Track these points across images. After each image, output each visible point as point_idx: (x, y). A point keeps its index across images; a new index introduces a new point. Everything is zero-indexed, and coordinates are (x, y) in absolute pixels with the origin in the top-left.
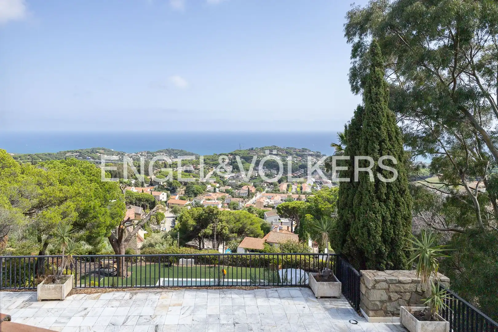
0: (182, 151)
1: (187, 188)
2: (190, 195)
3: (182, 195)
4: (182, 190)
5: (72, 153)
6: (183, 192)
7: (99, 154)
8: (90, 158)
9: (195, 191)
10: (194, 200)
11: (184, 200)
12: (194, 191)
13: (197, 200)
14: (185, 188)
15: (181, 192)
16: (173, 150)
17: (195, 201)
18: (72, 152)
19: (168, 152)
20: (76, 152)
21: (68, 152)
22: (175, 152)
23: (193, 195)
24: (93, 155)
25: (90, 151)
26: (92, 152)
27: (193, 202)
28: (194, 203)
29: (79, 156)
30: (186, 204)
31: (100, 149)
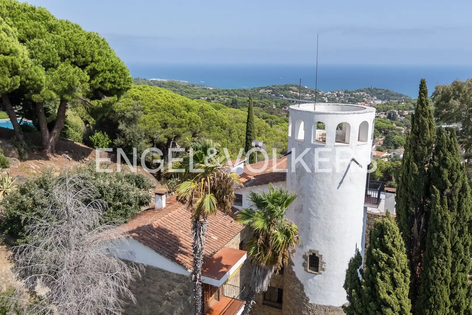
0: (387, 91)
1: (387, 138)
2: (389, 147)
3: (380, 146)
4: (380, 139)
5: (265, 90)
6: (382, 142)
7: (292, 92)
8: (282, 95)
9: (396, 143)
10: (392, 153)
11: (382, 151)
12: (395, 142)
13: (396, 153)
14: (384, 138)
15: (379, 142)
16: (377, 90)
17: (394, 154)
18: (266, 88)
19: (370, 92)
20: (269, 89)
21: (262, 88)
22: (379, 91)
23: (393, 147)
24: (286, 92)
25: (283, 88)
26: (285, 89)
27: (392, 154)
28: (392, 156)
29: (272, 93)
30: (383, 155)
31: (292, 86)
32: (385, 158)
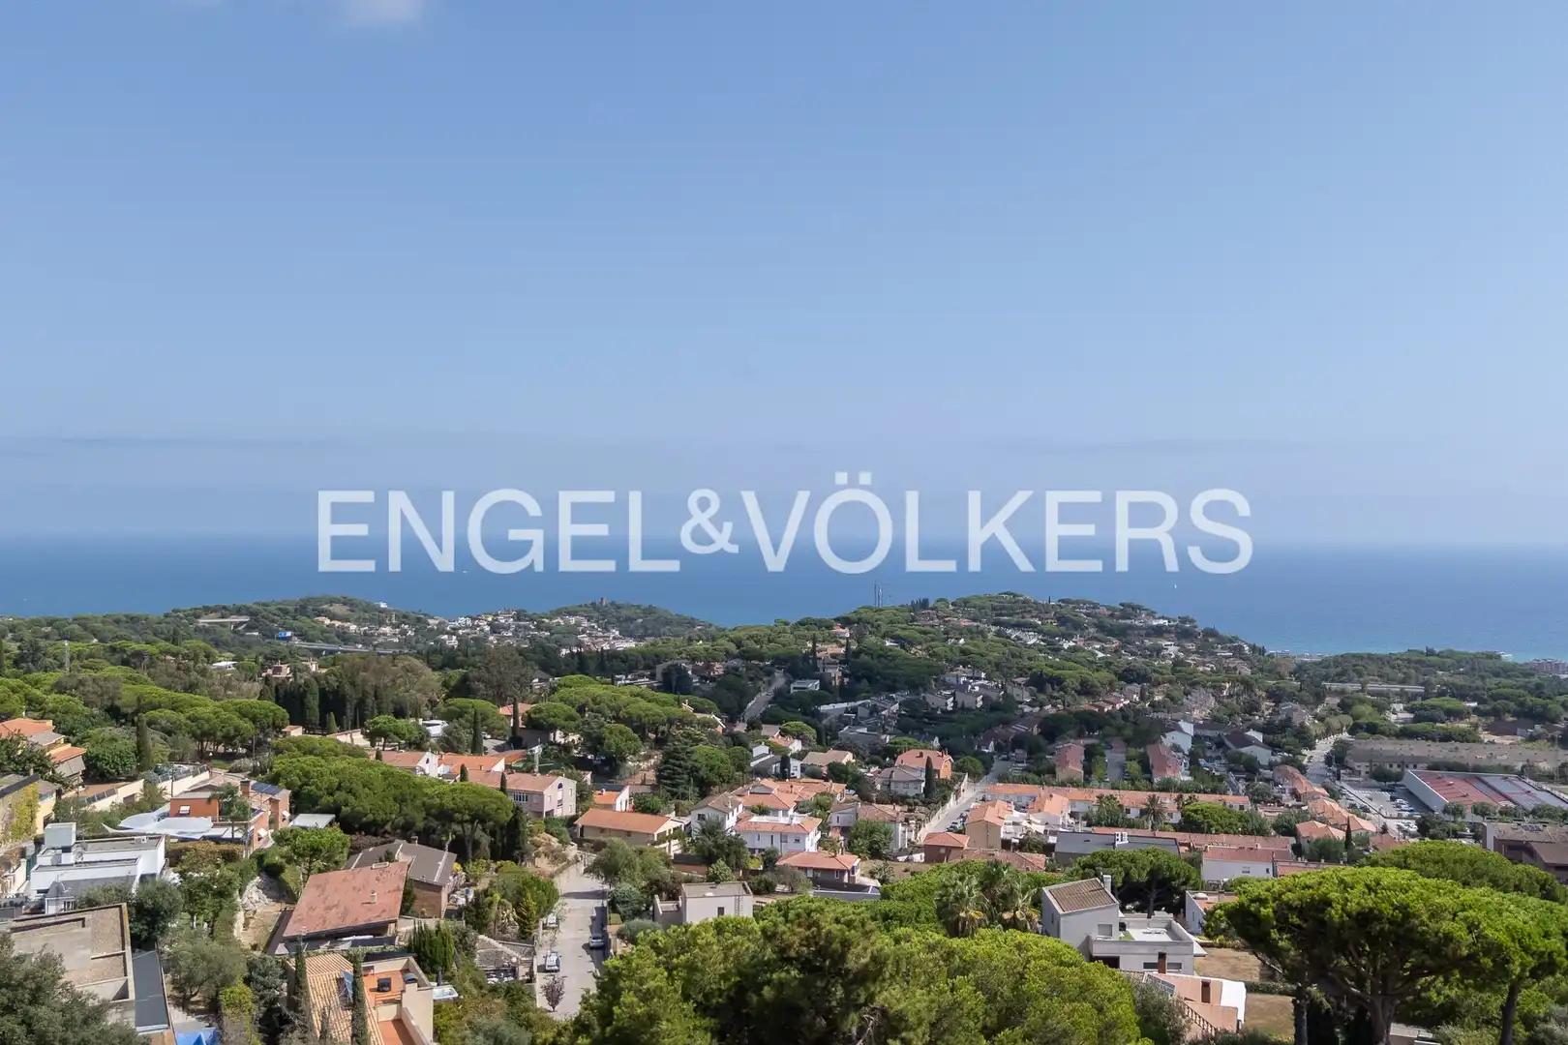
1: (669, 756)
2: (681, 790)
3: (646, 789)
4: (644, 765)
5: (223, 617)
6: (651, 776)
7: (327, 622)
8: (289, 634)
9: (702, 773)
10: (695, 813)
11: (654, 811)
12: (697, 770)
13: (707, 812)
14: (657, 758)
15: (640, 775)
17: (701, 817)
18: (224, 611)
20: (239, 612)
21: (207, 610)
23: (692, 791)
24: (304, 622)
25: (291, 608)
26: (301, 610)
27: (693, 819)
28: (696, 826)
29: (250, 628)
30: (661, 830)
31: (332, 602)
32: (670, 838)
